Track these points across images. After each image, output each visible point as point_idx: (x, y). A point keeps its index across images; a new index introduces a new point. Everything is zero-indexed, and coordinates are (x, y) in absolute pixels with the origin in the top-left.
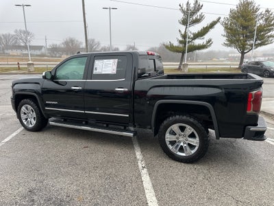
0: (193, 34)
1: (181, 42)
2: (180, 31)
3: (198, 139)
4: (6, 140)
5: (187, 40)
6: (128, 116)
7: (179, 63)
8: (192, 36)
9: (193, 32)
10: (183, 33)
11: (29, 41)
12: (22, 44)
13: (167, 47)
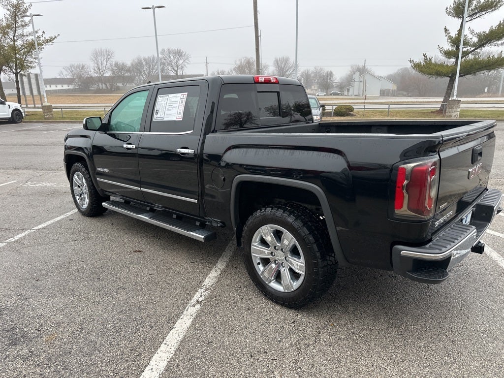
0: (479, 36)
1: (448, 54)
2: (446, 30)
3: (302, 260)
4: (41, 226)
5: (462, 49)
6: (196, 201)
7: (442, 99)
8: (475, 40)
9: (477, 31)
10: (454, 33)
11: (182, 68)
12: (172, 73)
13: (417, 66)
